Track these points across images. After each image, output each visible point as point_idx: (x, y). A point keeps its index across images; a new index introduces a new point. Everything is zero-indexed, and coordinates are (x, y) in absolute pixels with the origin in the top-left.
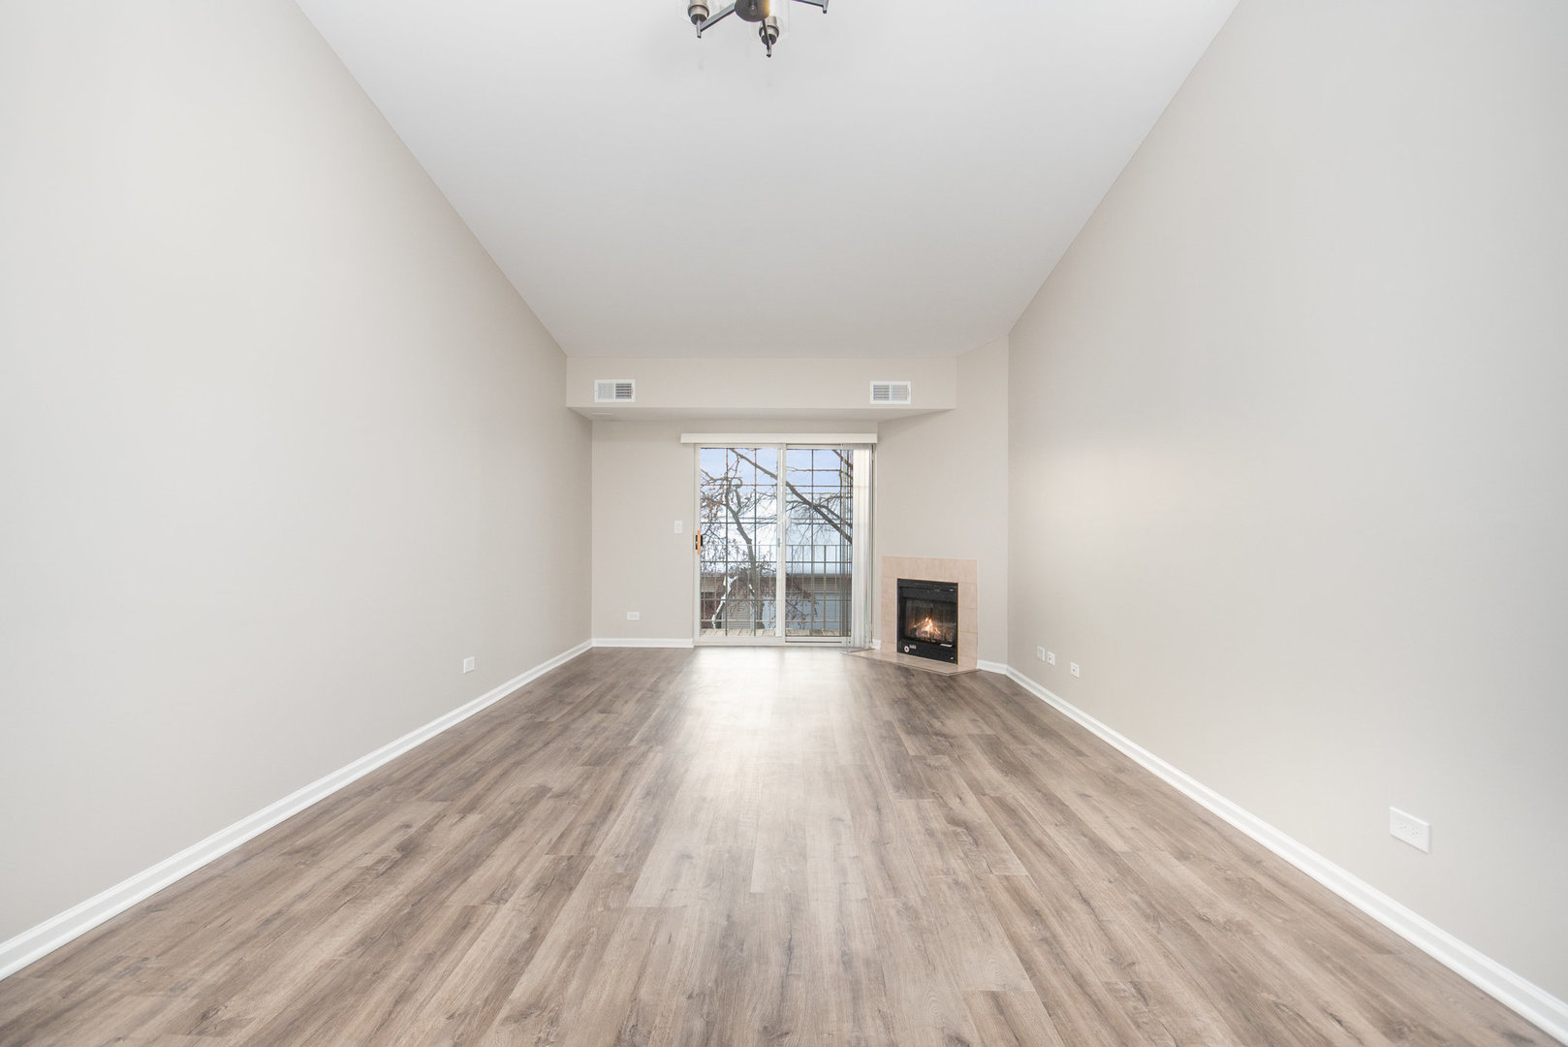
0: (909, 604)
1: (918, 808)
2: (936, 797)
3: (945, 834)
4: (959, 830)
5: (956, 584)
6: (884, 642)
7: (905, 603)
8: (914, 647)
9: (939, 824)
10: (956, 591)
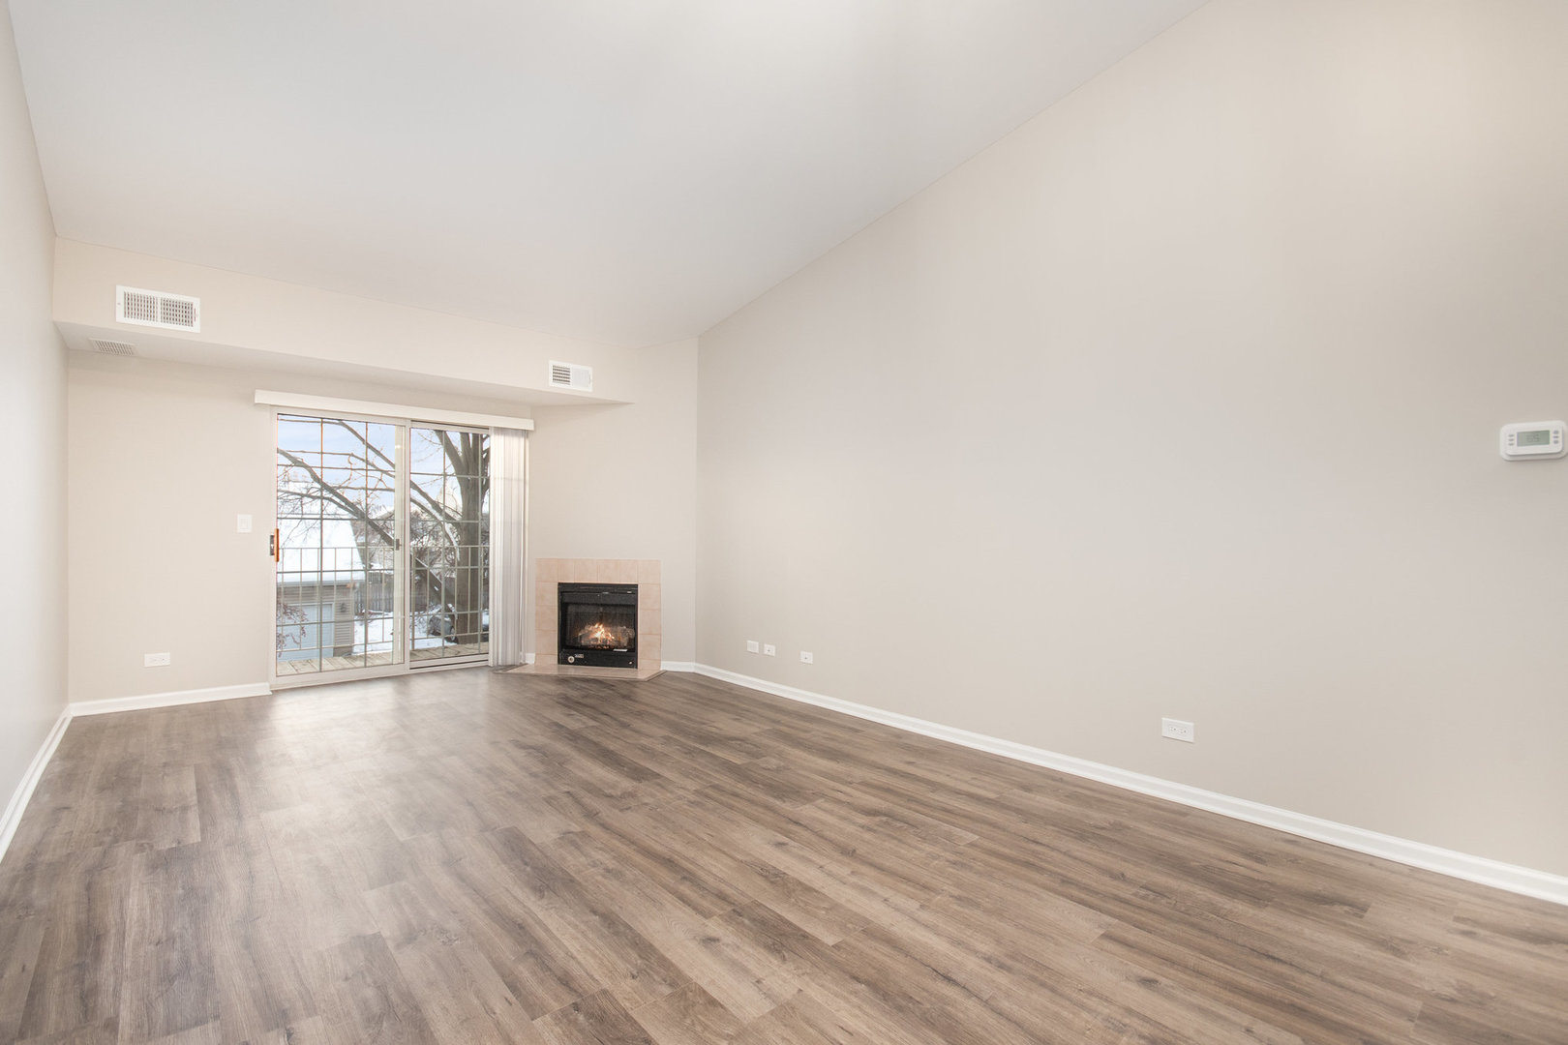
0: (571, 609)
5: (636, 586)
6: (539, 654)
7: (567, 608)
8: (581, 656)
10: (635, 593)
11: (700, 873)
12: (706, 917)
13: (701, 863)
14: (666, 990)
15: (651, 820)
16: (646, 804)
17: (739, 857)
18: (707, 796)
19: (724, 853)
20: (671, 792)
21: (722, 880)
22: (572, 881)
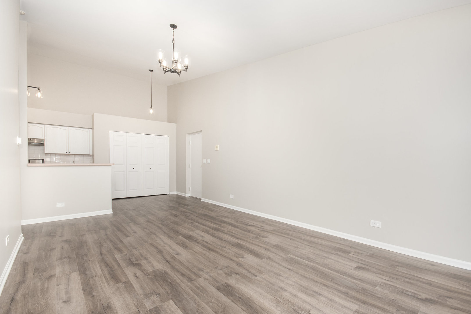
1: (153, 267)
2: (147, 273)
3: (141, 260)
4: (136, 262)
9: (144, 262)
11: (202, 247)
12: (202, 240)
13: (201, 249)
14: (209, 232)
15: (217, 262)
16: (221, 270)
17: (191, 251)
18: (195, 274)
19: (195, 252)
20: (211, 276)
21: (197, 246)
22: (233, 246)
